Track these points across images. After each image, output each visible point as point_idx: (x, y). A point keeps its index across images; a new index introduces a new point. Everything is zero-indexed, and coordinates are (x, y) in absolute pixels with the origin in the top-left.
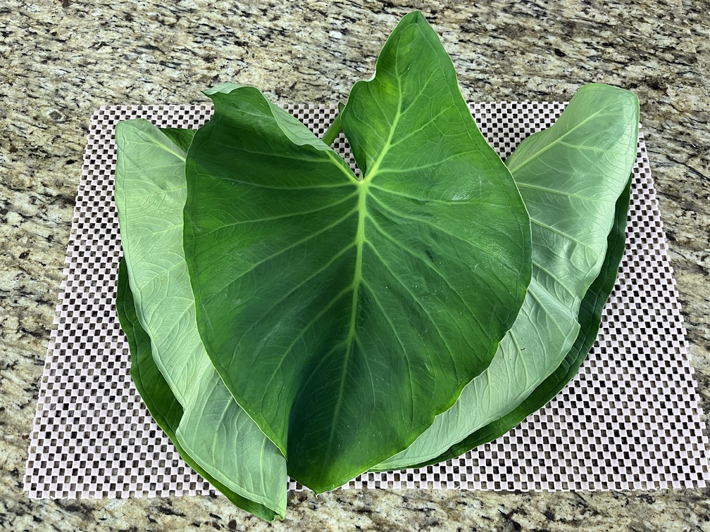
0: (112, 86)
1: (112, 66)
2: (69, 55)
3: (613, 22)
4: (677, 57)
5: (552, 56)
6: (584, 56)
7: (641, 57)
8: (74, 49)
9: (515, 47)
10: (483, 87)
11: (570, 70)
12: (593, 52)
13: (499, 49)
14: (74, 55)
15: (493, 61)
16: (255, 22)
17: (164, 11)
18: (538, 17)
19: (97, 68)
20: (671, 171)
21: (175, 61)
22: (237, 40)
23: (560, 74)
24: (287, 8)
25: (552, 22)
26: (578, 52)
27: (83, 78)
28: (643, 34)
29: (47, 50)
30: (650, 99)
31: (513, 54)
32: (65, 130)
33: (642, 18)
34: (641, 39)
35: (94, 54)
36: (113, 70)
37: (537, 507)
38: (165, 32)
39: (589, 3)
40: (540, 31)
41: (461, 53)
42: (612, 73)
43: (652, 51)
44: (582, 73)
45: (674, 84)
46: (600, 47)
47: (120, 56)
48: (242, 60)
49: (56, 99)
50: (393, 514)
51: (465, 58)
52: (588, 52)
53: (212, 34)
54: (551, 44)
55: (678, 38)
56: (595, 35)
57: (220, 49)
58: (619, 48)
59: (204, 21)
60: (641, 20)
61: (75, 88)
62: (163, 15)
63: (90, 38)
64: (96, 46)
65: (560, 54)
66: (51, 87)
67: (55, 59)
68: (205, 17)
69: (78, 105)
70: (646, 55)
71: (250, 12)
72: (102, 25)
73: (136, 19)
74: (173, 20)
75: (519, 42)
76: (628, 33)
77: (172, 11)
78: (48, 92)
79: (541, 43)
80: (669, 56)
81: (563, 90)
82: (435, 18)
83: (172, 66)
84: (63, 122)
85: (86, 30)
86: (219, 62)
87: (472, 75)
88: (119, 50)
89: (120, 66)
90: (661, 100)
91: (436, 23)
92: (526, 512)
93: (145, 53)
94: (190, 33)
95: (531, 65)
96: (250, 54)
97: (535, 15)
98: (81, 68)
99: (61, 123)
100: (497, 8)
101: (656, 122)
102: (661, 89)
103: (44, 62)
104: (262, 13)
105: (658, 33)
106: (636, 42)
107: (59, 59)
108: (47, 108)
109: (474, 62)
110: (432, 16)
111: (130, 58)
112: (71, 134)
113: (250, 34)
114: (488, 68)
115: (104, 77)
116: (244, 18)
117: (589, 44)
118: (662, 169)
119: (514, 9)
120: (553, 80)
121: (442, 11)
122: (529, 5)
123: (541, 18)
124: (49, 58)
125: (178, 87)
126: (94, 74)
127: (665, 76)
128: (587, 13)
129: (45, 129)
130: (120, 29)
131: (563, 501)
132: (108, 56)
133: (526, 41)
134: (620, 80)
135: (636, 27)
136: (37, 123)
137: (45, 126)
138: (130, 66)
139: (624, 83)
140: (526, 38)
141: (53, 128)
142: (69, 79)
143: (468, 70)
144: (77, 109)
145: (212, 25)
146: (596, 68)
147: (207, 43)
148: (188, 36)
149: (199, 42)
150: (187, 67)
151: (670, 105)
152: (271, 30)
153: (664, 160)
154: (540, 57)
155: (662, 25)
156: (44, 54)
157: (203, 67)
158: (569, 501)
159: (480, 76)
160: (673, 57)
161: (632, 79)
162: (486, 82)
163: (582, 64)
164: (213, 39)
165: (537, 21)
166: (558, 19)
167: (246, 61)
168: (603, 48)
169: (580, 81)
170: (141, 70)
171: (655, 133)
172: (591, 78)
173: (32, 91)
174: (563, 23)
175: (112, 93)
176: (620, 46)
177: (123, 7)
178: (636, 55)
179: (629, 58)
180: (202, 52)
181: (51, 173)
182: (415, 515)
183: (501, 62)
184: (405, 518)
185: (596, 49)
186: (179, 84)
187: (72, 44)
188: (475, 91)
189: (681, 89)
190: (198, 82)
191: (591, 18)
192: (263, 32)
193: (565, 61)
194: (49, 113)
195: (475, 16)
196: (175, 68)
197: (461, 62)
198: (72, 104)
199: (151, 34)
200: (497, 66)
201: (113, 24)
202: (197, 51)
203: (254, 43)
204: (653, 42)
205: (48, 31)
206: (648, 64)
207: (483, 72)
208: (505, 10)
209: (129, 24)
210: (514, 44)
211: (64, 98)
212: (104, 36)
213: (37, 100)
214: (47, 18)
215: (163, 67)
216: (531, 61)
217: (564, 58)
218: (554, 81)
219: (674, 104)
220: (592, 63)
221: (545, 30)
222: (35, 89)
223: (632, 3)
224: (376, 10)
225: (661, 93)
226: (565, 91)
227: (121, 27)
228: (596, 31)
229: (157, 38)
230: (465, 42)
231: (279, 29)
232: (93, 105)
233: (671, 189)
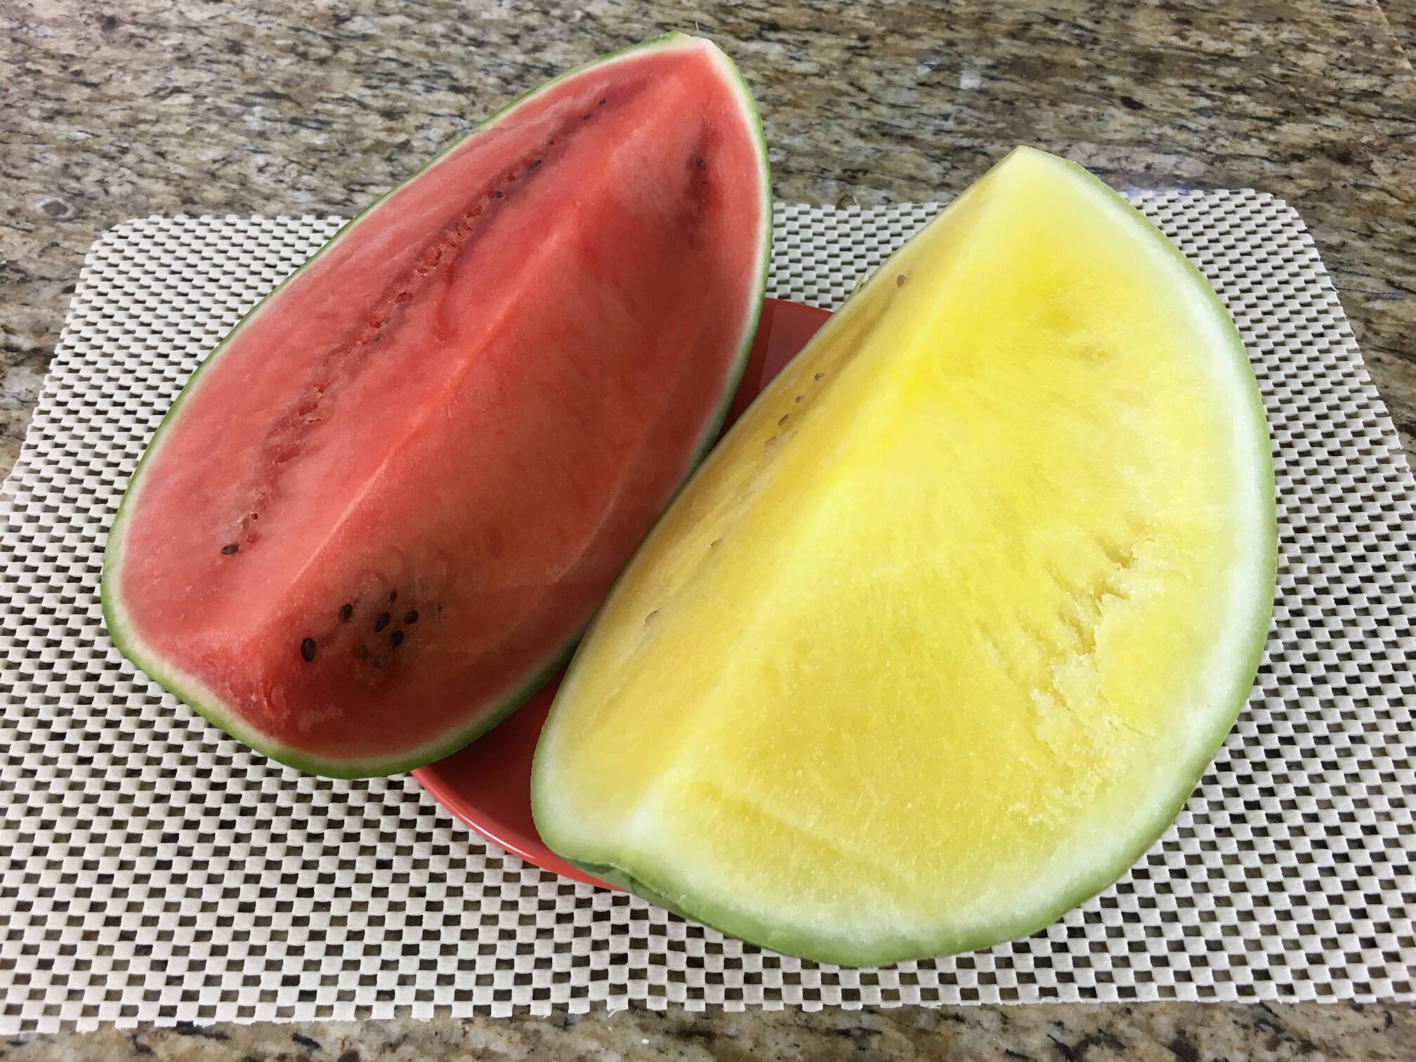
0: (185, 159)
1: (188, 125)
2: (101, 109)
3: (1241, 52)
4: (1387, 107)
5: (1118, 109)
6: (1183, 107)
7: (1308, 110)
8: (115, 97)
9: (1036, 94)
10: (972, 160)
11: (1157, 131)
12: (1204, 102)
13: (1003, 97)
14: (111, 107)
15: (991, 117)
16: (493, 55)
17: (309, 38)
18: (1081, 45)
19: (157, 129)
20: (1400, 307)
21: (321, 117)
22: (454, 83)
23: (1137, 138)
24: (561, 32)
25: (1112, 54)
26: (1171, 101)
27: (125, 145)
28: (1310, 72)
29: (57, 100)
30: (1336, 179)
31: (1032, 105)
32: (72, 233)
33: (1303, 45)
34: (1306, 79)
35: (155, 106)
36: (191, 133)
37: (1150, 1030)
38: (306, 71)
39: (1188, 22)
40: (1088, 68)
41: (923, 104)
42: (1247, 137)
43: (1332, 99)
44: (1182, 136)
45: (1387, 154)
46: (1220, 94)
47: (209, 110)
48: (462, 116)
49: (63, 181)
50: (770, 1043)
51: (932, 112)
52: (1192, 102)
53: (403, 73)
54: (1112, 89)
55: (1387, 76)
56: (1204, 73)
57: (418, 98)
58: (1259, 95)
59: (388, 53)
60: (1303, 48)
61: (106, 163)
62: (307, 43)
63: (152, 80)
64: (162, 93)
65: (1131, 104)
66: (55, 160)
67: (72, 115)
68: (392, 48)
69: (107, 192)
70: (1318, 105)
71: (486, 39)
72: (180, 59)
73: (251, 50)
74: (325, 52)
75: (1044, 87)
76: (1276, 70)
77: (326, 38)
78: (46, 168)
79: (1091, 87)
80: (1368, 107)
81: (1144, 164)
82: (866, 48)
83: (314, 125)
84: (69, 220)
85: (144, 68)
86: (412, 120)
87: (947, 140)
88: (209, 100)
89: (206, 126)
90: (1361, 182)
91: (870, 57)
92: (1123, 1041)
93: (260, 104)
94: (358, 72)
95: (1072, 124)
96: (479, 106)
97: (1075, 42)
98: (123, 130)
99: (64, 221)
100: (997, 31)
101: (1356, 221)
102: (1359, 163)
103: (50, 118)
104: (509, 41)
105: (1341, 69)
106: (1294, 85)
107: (80, 114)
108: (41, 196)
109: (951, 118)
110: (859, 44)
111: (229, 113)
112: (82, 241)
113: (481, 75)
114: (980, 129)
115: (171, 145)
116: (472, 49)
117: (1192, 89)
118: (1378, 305)
119: (1031, 33)
120: (1122, 149)
121: (882, 37)
122: (1061, 27)
123: (1089, 47)
124: (59, 113)
125: (322, 160)
126: (149, 140)
127: (1364, 140)
128: (1184, 38)
129: (29, 231)
130: (215, 67)
131: (1219, 1016)
132: (184, 109)
133: (1060, 85)
134: (1265, 147)
135: (1293, 59)
136: (13, 222)
137: (29, 226)
138: (226, 125)
139: (1277, 153)
140: (1058, 79)
141: (47, 230)
142: (96, 147)
143: (938, 132)
144: (102, 197)
145: (405, 60)
146: (1212, 128)
147: (392, 88)
148: (352, 77)
149: (376, 88)
150: (344, 128)
151: (1382, 189)
152: (527, 68)
153: (1379, 286)
154: (1091, 109)
155: (1348, 55)
156: (49, 105)
157: (379, 127)
158: (1232, 1016)
159: (965, 142)
160: (1379, 109)
161: (1293, 146)
162: (977, 153)
163: (1183, 122)
164: (404, 82)
165: (1081, 52)
166: (1126, 47)
167: (470, 117)
168: (1224, 95)
169: (1180, 149)
170: (248, 133)
171: (1354, 239)
172: (1203, 145)
173: (14, 167)
174: (1134, 54)
175: (182, 170)
176: (1261, 91)
177: (227, 32)
178: (1296, 105)
179: (1281, 110)
180: (380, 103)
181: (27, 310)
182: (829, 1046)
183: (1010, 118)
184: (802, 1053)
185: (1208, 97)
186: (325, 155)
187: (113, 89)
188: (954, 168)
189: (1403, 163)
190: (365, 152)
191: (1193, 47)
192: (508, 71)
193: (1144, 116)
194: (42, 203)
195: (951, 43)
196: (319, 129)
197: (922, 119)
198: (94, 190)
199: (279, 74)
200: (1000, 125)
201: (201, 59)
202: (369, 101)
203: (489, 89)
204: (1333, 84)
205: (65, 68)
206: (1326, 121)
207: (968, 135)
208: (1012, 35)
209: (235, 58)
210: (1034, 89)
211: (78, 179)
212: (180, 76)
213: (22, 183)
214: (68, 47)
215: (295, 127)
216: (1072, 116)
217: (1141, 112)
218: (1124, 151)
219: (1391, 188)
220: (1203, 120)
221: (1099, 67)
222: (22, 163)
223: (1280, 20)
224: (744, 35)
225: (1358, 171)
226: (1148, 167)
227: (218, 62)
228: (1207, 67)
229: (291, 80)
230: (931, 86)
231: (542, 66)
232: (137, 189)
233: (1406, 341)
